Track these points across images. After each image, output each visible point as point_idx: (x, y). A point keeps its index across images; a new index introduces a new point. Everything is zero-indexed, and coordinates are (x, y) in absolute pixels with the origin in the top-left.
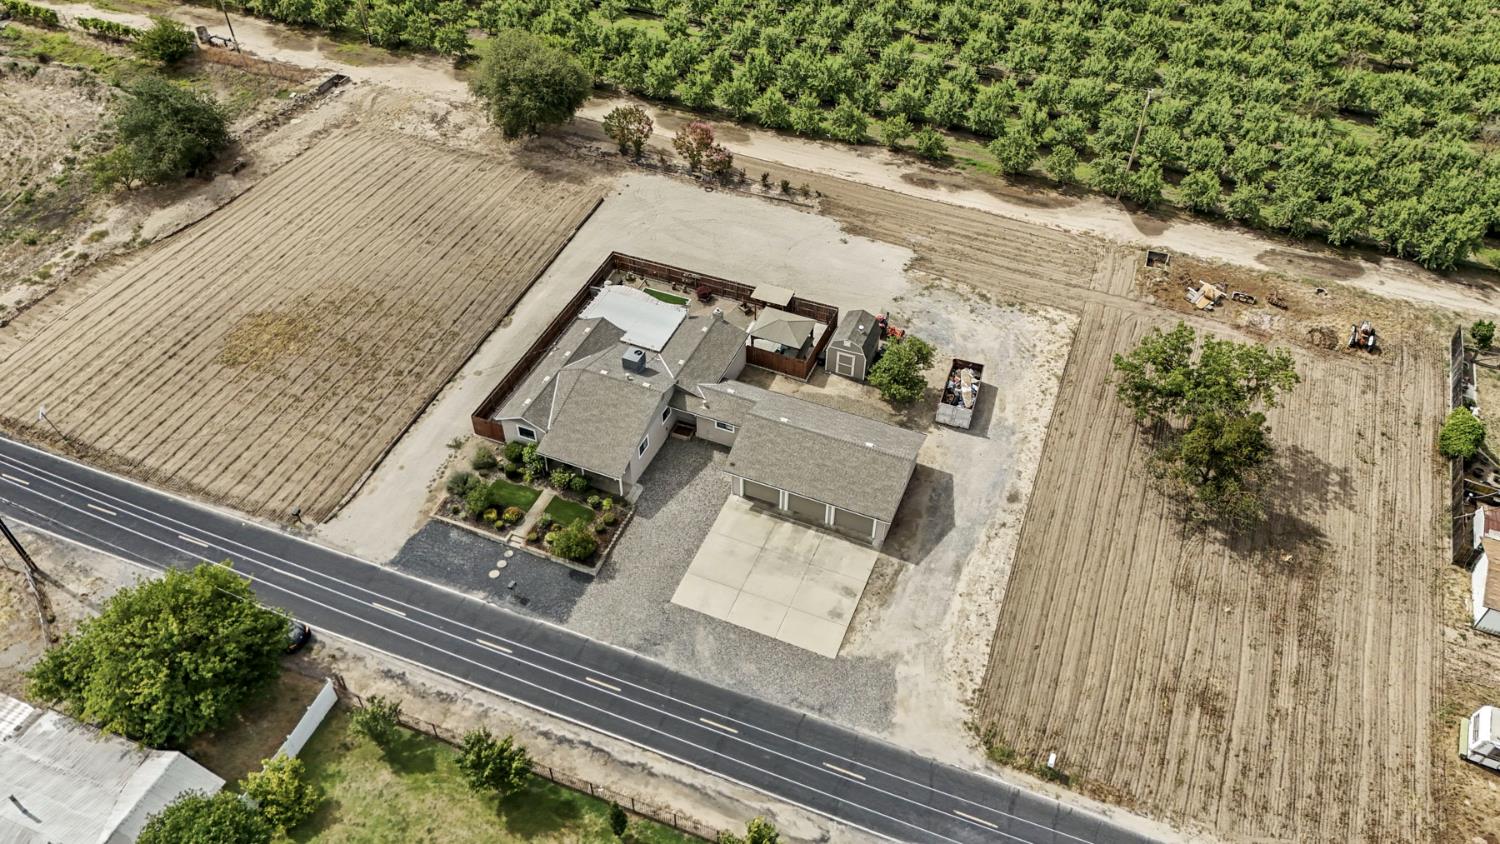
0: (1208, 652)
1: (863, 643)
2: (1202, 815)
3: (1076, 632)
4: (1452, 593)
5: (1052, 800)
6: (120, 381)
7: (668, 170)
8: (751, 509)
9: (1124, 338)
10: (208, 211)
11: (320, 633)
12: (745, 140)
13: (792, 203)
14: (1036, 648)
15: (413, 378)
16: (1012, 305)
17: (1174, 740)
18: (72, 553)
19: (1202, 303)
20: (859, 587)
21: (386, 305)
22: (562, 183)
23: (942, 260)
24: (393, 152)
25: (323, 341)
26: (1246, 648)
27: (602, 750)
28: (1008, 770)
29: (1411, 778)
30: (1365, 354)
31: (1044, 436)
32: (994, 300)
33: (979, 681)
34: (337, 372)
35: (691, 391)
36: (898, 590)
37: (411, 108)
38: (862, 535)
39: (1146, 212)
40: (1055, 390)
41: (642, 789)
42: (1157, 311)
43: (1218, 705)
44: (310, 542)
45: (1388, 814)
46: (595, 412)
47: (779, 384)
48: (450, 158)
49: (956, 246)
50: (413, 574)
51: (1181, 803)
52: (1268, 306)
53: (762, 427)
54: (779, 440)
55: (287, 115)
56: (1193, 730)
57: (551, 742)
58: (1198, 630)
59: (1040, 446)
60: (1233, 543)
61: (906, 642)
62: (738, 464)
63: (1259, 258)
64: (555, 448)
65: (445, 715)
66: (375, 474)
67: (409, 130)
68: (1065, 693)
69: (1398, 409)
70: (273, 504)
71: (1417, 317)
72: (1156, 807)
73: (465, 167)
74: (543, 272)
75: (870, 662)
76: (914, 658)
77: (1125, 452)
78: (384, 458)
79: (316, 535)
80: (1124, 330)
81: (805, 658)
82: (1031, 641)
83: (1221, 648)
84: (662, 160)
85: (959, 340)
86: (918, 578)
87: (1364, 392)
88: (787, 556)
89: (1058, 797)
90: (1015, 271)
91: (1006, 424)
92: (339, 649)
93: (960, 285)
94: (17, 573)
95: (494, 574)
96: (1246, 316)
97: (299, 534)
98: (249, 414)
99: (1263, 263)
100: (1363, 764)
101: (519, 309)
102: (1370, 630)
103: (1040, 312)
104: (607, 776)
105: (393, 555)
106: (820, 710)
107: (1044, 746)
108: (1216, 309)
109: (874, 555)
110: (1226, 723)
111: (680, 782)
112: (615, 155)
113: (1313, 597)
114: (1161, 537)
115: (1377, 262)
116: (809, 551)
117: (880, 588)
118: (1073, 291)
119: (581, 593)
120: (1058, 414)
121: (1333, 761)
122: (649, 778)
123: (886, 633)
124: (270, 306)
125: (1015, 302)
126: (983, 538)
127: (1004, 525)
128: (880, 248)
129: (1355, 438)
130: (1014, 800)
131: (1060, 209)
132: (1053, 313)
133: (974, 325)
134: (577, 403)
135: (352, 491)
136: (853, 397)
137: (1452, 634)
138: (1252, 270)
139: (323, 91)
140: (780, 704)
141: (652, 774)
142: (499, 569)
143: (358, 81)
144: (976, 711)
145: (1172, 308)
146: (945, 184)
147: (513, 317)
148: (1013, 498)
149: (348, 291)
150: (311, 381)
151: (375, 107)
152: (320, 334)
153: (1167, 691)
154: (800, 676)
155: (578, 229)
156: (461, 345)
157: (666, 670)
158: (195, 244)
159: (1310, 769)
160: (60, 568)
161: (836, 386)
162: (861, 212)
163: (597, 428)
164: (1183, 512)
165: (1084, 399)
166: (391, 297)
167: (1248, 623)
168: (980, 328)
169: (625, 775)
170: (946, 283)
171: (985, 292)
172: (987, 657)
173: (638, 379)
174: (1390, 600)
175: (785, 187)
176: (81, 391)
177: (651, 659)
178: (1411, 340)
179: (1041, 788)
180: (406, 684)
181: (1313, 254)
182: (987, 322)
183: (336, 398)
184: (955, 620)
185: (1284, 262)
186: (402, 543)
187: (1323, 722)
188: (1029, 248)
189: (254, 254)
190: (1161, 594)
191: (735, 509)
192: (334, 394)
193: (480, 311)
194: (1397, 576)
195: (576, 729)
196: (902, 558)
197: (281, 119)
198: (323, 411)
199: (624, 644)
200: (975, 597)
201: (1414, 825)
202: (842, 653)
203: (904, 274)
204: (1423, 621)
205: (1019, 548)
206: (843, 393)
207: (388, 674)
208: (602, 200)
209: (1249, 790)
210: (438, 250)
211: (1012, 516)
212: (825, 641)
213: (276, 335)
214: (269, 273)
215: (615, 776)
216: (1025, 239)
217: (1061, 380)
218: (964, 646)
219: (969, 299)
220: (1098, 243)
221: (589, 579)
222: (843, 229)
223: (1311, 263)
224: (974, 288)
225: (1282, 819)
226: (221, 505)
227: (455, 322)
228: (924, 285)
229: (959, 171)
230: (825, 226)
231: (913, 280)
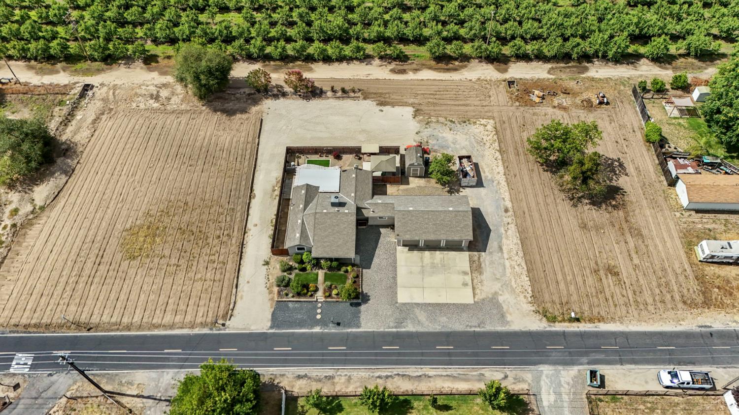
0: (603, 251)
1: (481, 293)
2: (628, 315)
3: (555, 260)
4: (672, 198)
5: (576, 329)
6: (81, 285)
7: (284, 95)
8: (409, 250)
9: (515, 125)
10: (65, 181)
11: (259, 370)
12: (310, 70)
13: (349, 97)
14: (545, 271)
15: (227, 237)
16: (465, 122)
17: (607, 290)
18: (117, 377)
19: (537, 100)
20: (468, 269)
21: (190, 204)
22: (238, 116)
23: (426, 108)
24: (141, 121)
25: (171, 232)
26: (615, 245)
27: (405, 375)
28: (557, 324)
29: (687, 275)
30: (605, 106)
31: (505, 179)
32: (456, 122)
33: (531, 292)
34: (188, 246)
35: (364, 207)
36: (483, 265)
37: (136, 94)
38: (458, 247)
39: (497, 62)
40: (500, 157)
41: (429, 384)
42: (522, 109)
43: (616, 271)
44: (227, 331)
45: (685, 291)
46: (330, 231)
47: (391, 189)
48: (173, 117)
49: (429, 100)
50: (283, 329)
51: (619, 313)
52: (562, 94)
53: (404, 215)
54: (413, 218)
55: (71, 115)
56: (611, 284)
57: (383, 379)
58: (596, 243)
59: (505, 184)
60: (593, 203)
61: (496, 287)
62: (400, 234)
63: (549, 72)
64: (320, 252)
65: (334, 385)
66: (238, 289)
67: (142, 106)
68: (562, 286)
69: (625, 127)
70: (199, 320)
71: (616, 84)
72: (612, 318)
73: (184, 119)
74: (255, 165)
75: (488, 299)
76: (503, 292)
77: (539, 177)
78: (237, 281)
79: (228, 327)
80: (513, 120)
81: (463, 307)
82: (541, 269)
83: (607, 248)
84: (279, 91)
85: (452, 145)
86: (488, 258)
87: (611, 123)
88: (433, 266)
89: (578, 327)
90: (459, 105)
91: (489, 178)
92: (271, 374)
93: (440, 119)
94: (97, 397)
95: (319, 317)
96: (556, 102)
97: (220, 330)
98: (158, 280)
99: (551, 74)
100: (670, 275)
101: (255, 187)
102: (651, 222)
103: (478, 122)
104: (413, 384)
105: (269, 324)
106: (479, 326)
107: (565, 309)
108: (544, 101)
109: (467, 254)
110: (621, 276)
111: (442, 376)
112: (255, 93)
113: (628, 216)
114: (567, 210)
115: (591, 62)
116: (441, 261)
117: (476, 268)
118: (486, 109)
119: (360, 312)
120: (506, 167)
121: (661, 278)
122: (429, 379)
123: (488, 287)
124: (132, 222)
125: (466, 120)
126: (504, 232)
127: (508, 223)
128: (398, 110)
129: (615, 144)
130: (564, 334)
131: (463, 70)
132: (483, 121)
133: (455, 137)
134: (319, 229)
135: (232, 301)
136: (422, 185)
137: (678, 214)
138: (549, 79)
139: (82, 95)
140: (463, 330)
141: (430, 377)
142: (319, 314)
143: (98, 85)
144: (535, 305)
145: (527, 105)
146: (411, 70)
147: (255, 192)
148: (506, 211)
149: (167, 203)
150: (178, 255)
151: (117, 98)
152: (167, 229)
153: (596, 271)
154: (464, 315)
155: (259, 138)
156: (239, 214)
157: (412, 332)
158: (69, 201)
159: (654, 284)
160: (117, 386)
161: (415, 182)
162: (381, 94)
163: (334, 238)
164: (570, 196)
165: (512, 157)
166: (189, 199)
167: (612, 234)
168: (458, 137)
169: (420, 381)
170: (434, 119)
171: (451, 119)
172: (529, 282)
173: (341, 209)
174: (653, 208)
175: (344, 91)
176: (64, 296)
177: (403, 330)
178: (617, 95)
179: (571, 326)
180: (310, 378)
181: (568, 65)
182: (459, 133)
183: (196, 259)
184: (510, 270)
185: (559, 72)
186: (270, 317)
187: (652, 264)
188: (459, 93)
189: (105, 197)
190: (578, 234)
191: (402, 253)
192: (193, 257)
193: (237, 193)
194: (652, 198)
195: (390, 370)
196: (478, 251)
197: (69, 117)
198: (194, 268)
199: (389, 328)
200: (513, 258)
201: (695, 292)
202: (476, 300)
203: (414, 120)
204: (667, 213)
205: (519, 231)
206: (418, 185)
207: (299, 377)
208: (262, 120)
209: (639, 300)
210: (198, 168)
211: (509, 218)
212: (466, 297)
213: (146, 237)
214: (120, 205)
215: (416, 383)
216: (456, 89)
217: (500, 151)
218: (518, 281)
219: (446, 124)
220: (486, 83)
221: (359, 305)
222: (377, 105)
223: (569, 70)
224: (446, 118)
225: (653, 306)
226: (174, 329)
227: (229, 203)
228: (425, 123)
229: (413, 61)
230: (369, 105)
231: (420, 122)
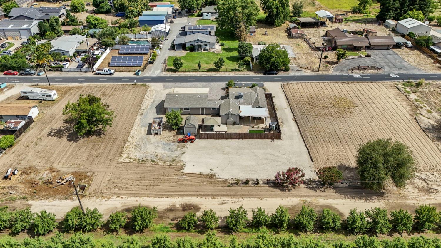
16: (143, 161)
31: (133, 127)
32: (150, 161)
40: (129, 138)
42: (88, 169)
52: (40, 182)
59: (134, 125)
61: (162, 91)
74: (301, 133)
85: (160, 145)
86: (162, 99)
91: (144, 127)
103: (132, 160)
107: (136, 86)
118: (119, 170)
120: (129, 132)
123: (166, 91)
125: (141, 162)
126: (148, 107)
127: (144, 110)
128: (197, 171)
132: (128, 161)
133: (156, 151)
144: (148, 88)
145: (81, 173)
147: (294, 122)
154: (180, 85)
155: (308, 149)
157: (204, 82)
168: (153, 150)
170: (168, 163)
171: (153, 164)
172: (146, 92)
177: (207, 83)
182: (151, 153)
184: (153, 95)
200: (149, 98)
203: (184, 163)
208: (313, 162)
212: (178, 89)
218: (151, 93)
219: (159, 160)
222: (215, 175)
228: (176, 161)
229: (172, 222)
230: (223, 175)
231: (181, 161)
